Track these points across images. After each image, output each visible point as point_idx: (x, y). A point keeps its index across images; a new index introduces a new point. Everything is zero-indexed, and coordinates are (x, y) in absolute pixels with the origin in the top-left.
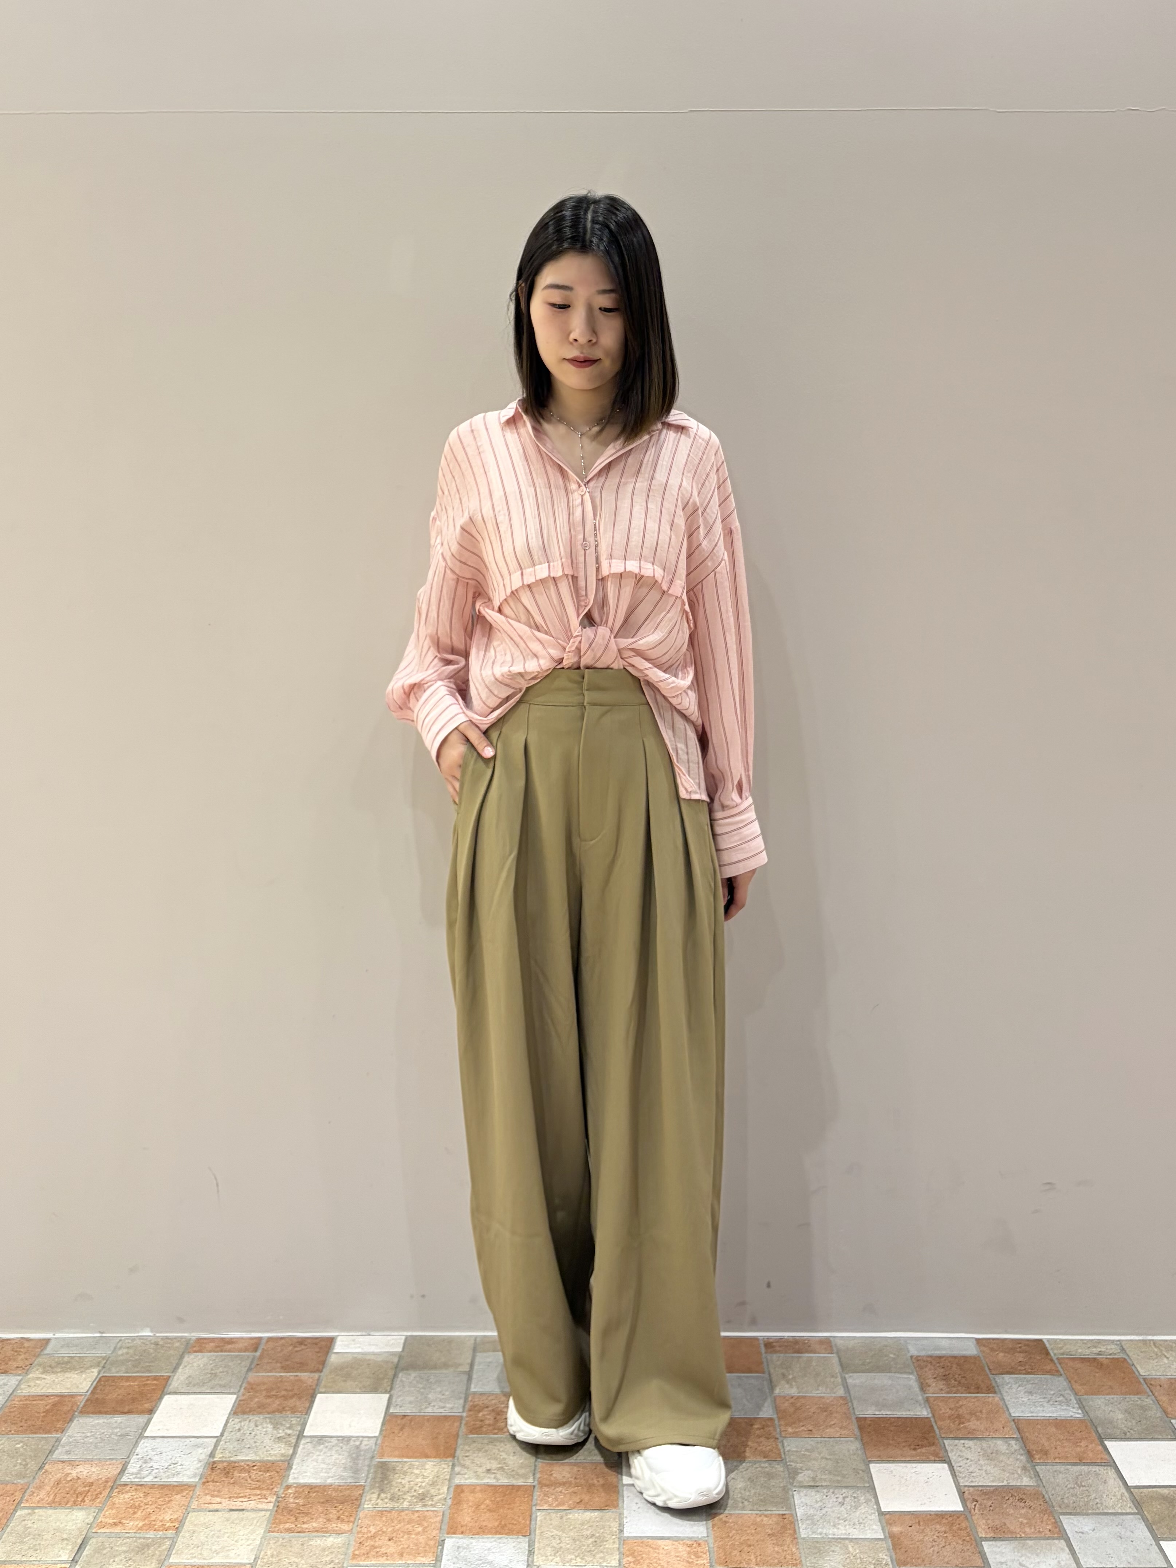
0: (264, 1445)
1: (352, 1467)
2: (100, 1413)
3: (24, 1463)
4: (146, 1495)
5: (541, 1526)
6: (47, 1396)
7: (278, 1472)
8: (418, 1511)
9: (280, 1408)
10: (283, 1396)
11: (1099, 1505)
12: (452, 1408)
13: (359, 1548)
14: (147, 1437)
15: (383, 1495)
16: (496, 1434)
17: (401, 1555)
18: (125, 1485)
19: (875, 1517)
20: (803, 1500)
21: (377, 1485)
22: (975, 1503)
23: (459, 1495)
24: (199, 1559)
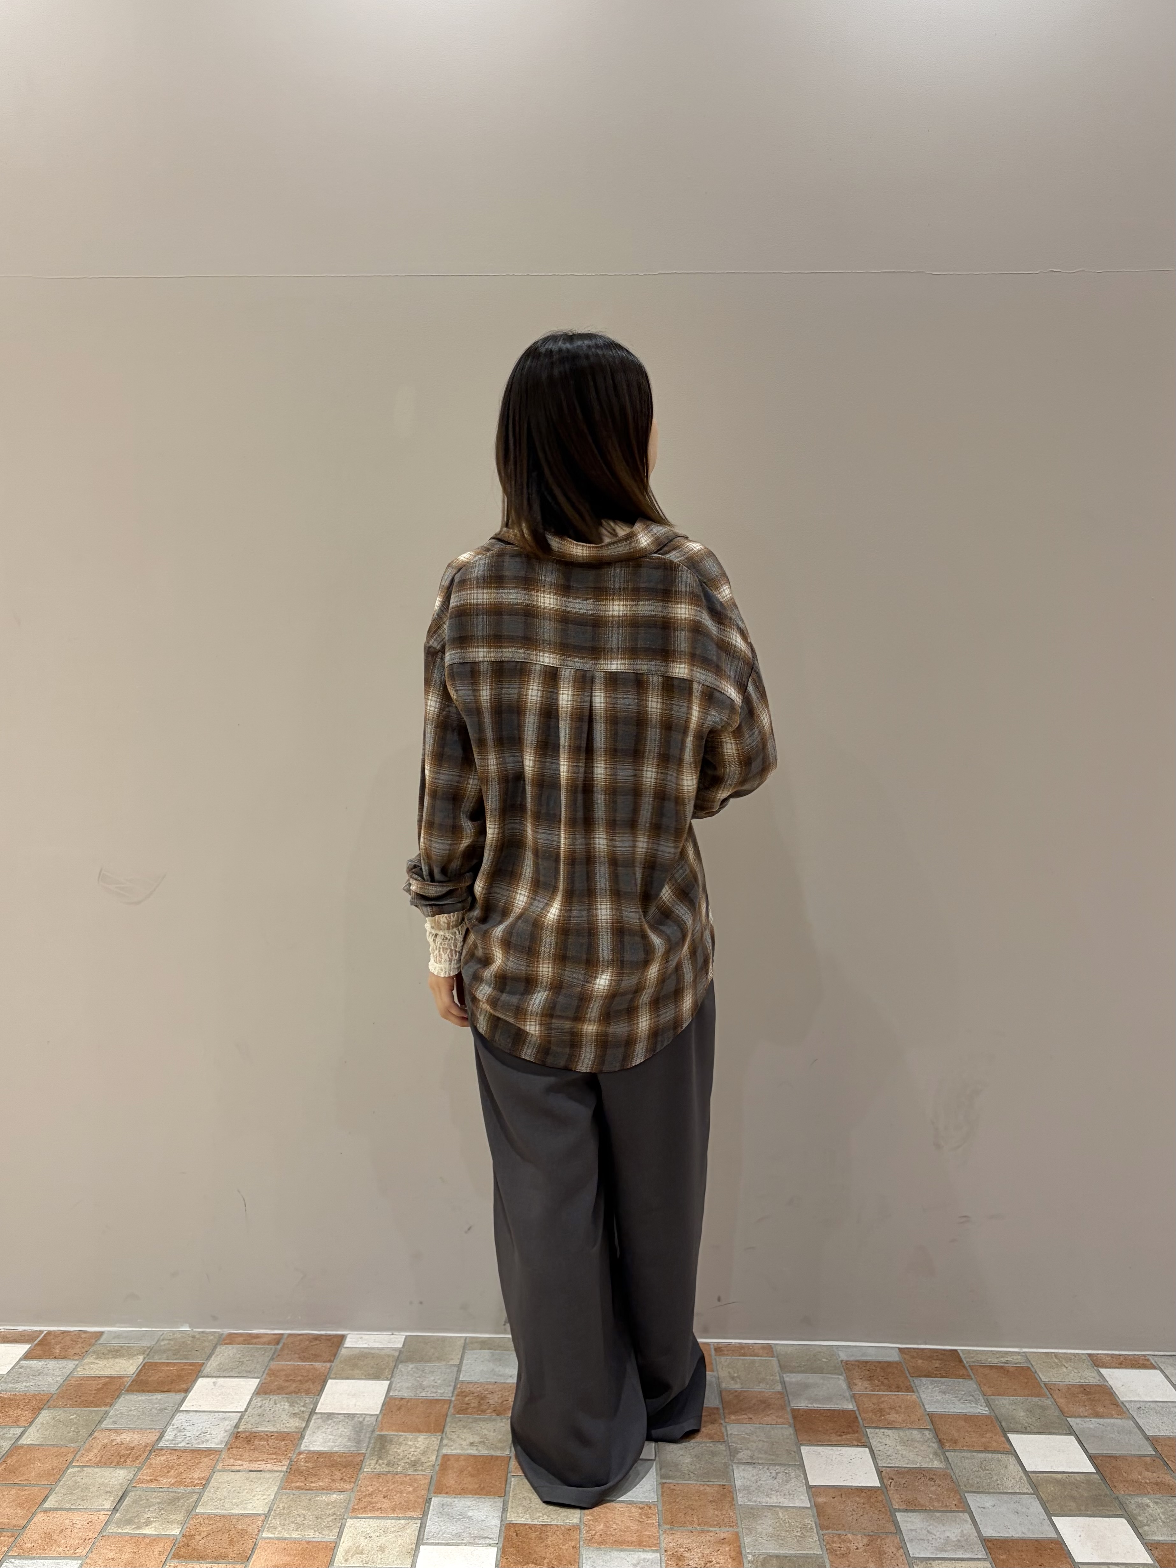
0: (281, 1419)
1: (355, 1439)
2: (143, 1391)
3: (76, 1431)
4: (179, 1457)
5: (514, 1489)
6: (99, 1377)
7: (292, 1441)
8: (409, 1475)
9: (297, 1390)
10: (300, 1381)
11: (999, 1486)
12: (444, 1392)
13: (358, 1504)
14: (183, 1411)
15: (380, 1461)
16: (480, 1415)
17: (394, 1510)
18: (161, 1449)
19: (804, 1489)
20: (741, 1474)
21: (376, 1453)
22: (891, 1481)
23: (446, 1462)
24: (222, 1510)
